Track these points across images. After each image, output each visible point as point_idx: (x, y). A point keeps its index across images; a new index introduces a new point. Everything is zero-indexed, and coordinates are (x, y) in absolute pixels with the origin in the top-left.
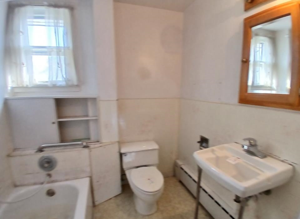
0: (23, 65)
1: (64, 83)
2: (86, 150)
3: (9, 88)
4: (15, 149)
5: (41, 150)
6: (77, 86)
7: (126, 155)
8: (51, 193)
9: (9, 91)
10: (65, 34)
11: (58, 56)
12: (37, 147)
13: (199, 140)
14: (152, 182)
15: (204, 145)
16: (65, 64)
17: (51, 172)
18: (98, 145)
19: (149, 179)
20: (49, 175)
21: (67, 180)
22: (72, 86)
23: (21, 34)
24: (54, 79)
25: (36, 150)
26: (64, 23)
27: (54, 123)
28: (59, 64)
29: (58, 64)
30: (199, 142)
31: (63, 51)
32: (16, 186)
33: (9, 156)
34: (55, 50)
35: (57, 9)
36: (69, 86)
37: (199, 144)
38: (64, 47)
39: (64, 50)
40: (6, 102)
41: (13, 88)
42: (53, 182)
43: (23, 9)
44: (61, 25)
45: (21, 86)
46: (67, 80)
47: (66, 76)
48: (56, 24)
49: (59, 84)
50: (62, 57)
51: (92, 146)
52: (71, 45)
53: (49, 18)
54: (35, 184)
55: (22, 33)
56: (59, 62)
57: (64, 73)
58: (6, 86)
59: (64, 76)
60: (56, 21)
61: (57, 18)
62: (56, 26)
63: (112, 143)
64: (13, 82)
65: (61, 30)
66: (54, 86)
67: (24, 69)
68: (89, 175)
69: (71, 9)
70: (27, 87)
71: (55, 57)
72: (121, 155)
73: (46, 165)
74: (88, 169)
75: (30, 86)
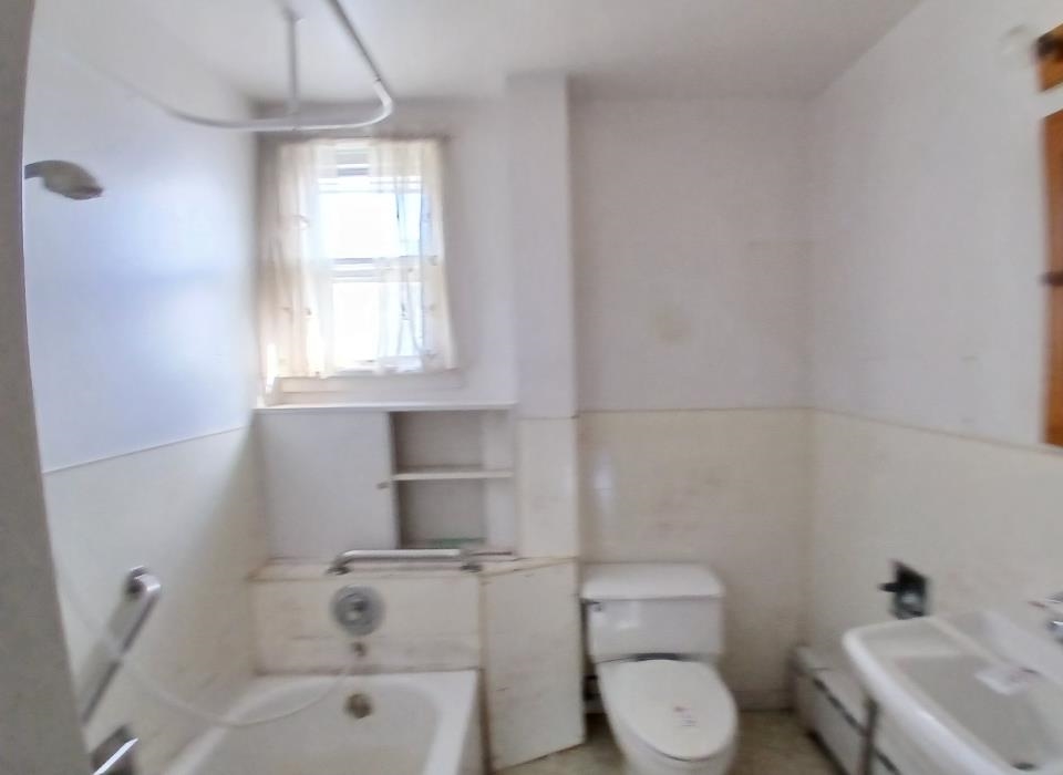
0: (309, 313)
1: (416, 365)
2: (470, 580)
3: (270, 381)
4: (271, 560)
5: (342, 567)
6: (454, 371)
7: (599, 610)
8: (359, 707)
9: (269, 390)
10: (425, 217)
11: (405, 283)
12: (330, 557)
13: (889, 577)
14: (690, 722)
15: (910, 599)
16: (423, 307)
17: (366, 640)
18: (507, 565)
19: (679, 709)
20: (360, 649)
21: (409, 670)
22: (442, 373)
23: (303, 225)
24: (392, 353)
25: (328, 567)
26: (422, 182)
27: (382, 486)
28: (406, 307)
29: (403, 309)
30: (888, 588)
31: (417, 267)
32: (261, 672)
33: (252, 578)
34: (396, 267)
35: (401, 145)
36: (431, 373)
37: (888, 596)
38: (421, 256)
39: (421, 263)
40: (258, 422)
41: (279, 381)
42: (368, 671)
43: (303, 149)
44: (413, 186)
45: (300, 375)
46: (427, 356)
47: (424, 343)
48: (399, 185)
49: (403, 367)
50: (416, 285)
51: (490, 566)
52: (438, 250)
53: (380, 173)
54: (315, 672)
55: (306, 221)
56: (405, 302)
57: (418, 334)
58: (261, 377)
59: (419, 341)
60: (399, 178)
61: (402, 169)
62: (400, 192)
63: (556, 563)
64: (281, 362)
65: (413, 203)
66: (391, 375)
67: (313, 324)
68: (476, 662)
69: (444, 140)
70: (316, 378)
71: (394, 287)
72: (585, 607)
73: (353, 616)
74: (473, 643)
75: (324, 376)
